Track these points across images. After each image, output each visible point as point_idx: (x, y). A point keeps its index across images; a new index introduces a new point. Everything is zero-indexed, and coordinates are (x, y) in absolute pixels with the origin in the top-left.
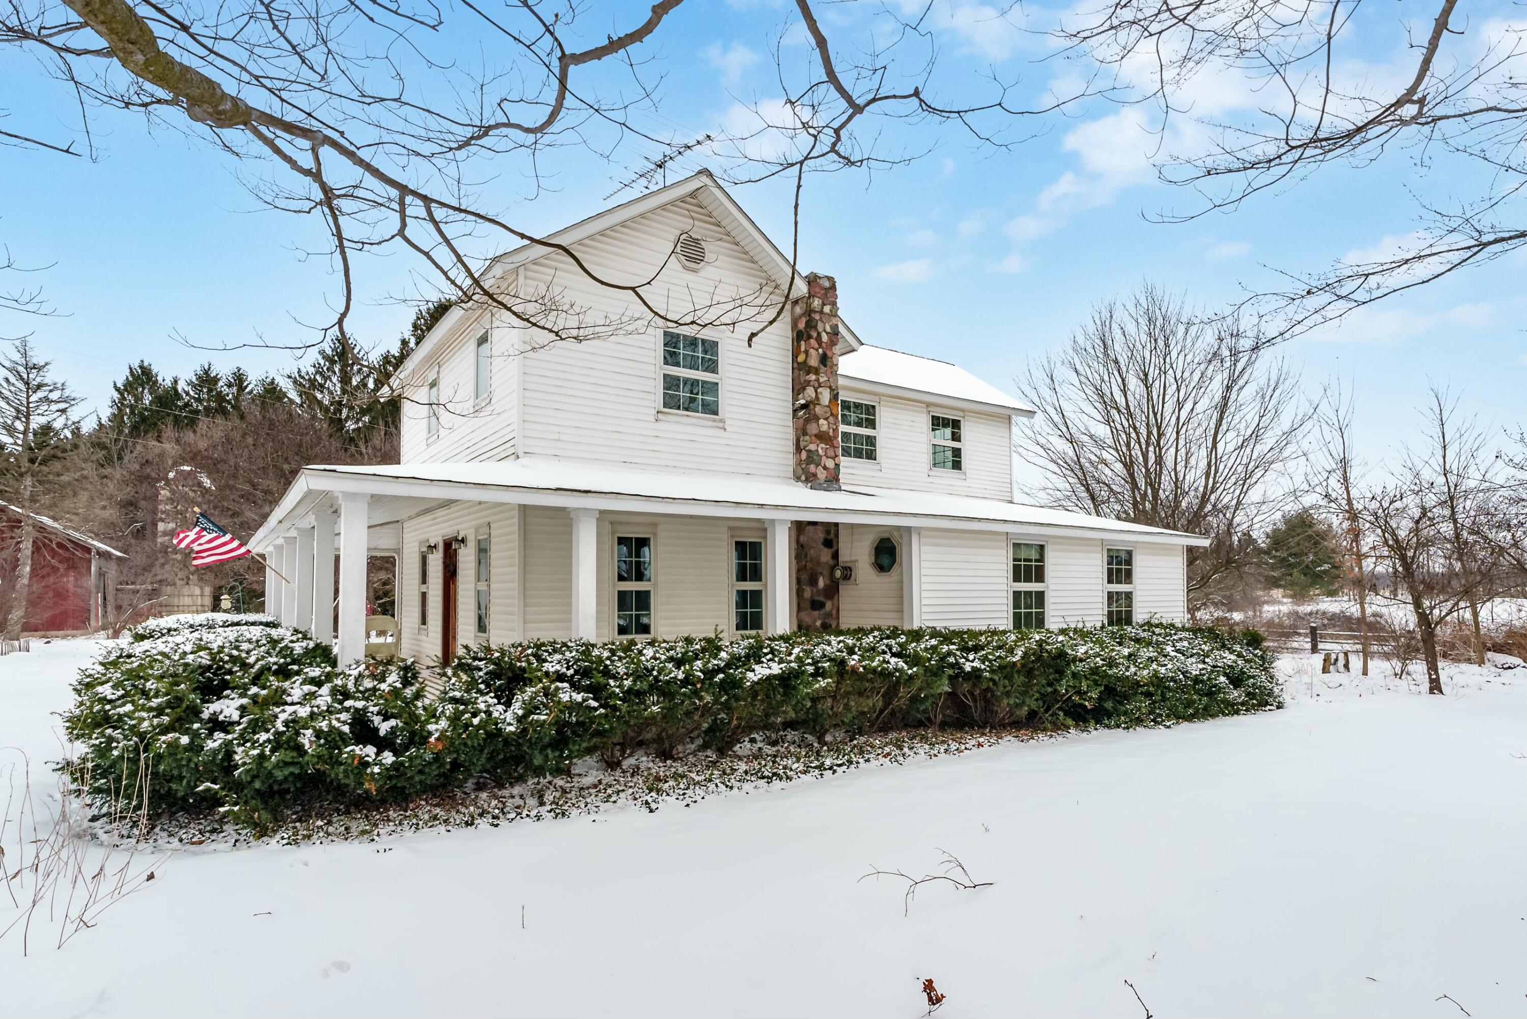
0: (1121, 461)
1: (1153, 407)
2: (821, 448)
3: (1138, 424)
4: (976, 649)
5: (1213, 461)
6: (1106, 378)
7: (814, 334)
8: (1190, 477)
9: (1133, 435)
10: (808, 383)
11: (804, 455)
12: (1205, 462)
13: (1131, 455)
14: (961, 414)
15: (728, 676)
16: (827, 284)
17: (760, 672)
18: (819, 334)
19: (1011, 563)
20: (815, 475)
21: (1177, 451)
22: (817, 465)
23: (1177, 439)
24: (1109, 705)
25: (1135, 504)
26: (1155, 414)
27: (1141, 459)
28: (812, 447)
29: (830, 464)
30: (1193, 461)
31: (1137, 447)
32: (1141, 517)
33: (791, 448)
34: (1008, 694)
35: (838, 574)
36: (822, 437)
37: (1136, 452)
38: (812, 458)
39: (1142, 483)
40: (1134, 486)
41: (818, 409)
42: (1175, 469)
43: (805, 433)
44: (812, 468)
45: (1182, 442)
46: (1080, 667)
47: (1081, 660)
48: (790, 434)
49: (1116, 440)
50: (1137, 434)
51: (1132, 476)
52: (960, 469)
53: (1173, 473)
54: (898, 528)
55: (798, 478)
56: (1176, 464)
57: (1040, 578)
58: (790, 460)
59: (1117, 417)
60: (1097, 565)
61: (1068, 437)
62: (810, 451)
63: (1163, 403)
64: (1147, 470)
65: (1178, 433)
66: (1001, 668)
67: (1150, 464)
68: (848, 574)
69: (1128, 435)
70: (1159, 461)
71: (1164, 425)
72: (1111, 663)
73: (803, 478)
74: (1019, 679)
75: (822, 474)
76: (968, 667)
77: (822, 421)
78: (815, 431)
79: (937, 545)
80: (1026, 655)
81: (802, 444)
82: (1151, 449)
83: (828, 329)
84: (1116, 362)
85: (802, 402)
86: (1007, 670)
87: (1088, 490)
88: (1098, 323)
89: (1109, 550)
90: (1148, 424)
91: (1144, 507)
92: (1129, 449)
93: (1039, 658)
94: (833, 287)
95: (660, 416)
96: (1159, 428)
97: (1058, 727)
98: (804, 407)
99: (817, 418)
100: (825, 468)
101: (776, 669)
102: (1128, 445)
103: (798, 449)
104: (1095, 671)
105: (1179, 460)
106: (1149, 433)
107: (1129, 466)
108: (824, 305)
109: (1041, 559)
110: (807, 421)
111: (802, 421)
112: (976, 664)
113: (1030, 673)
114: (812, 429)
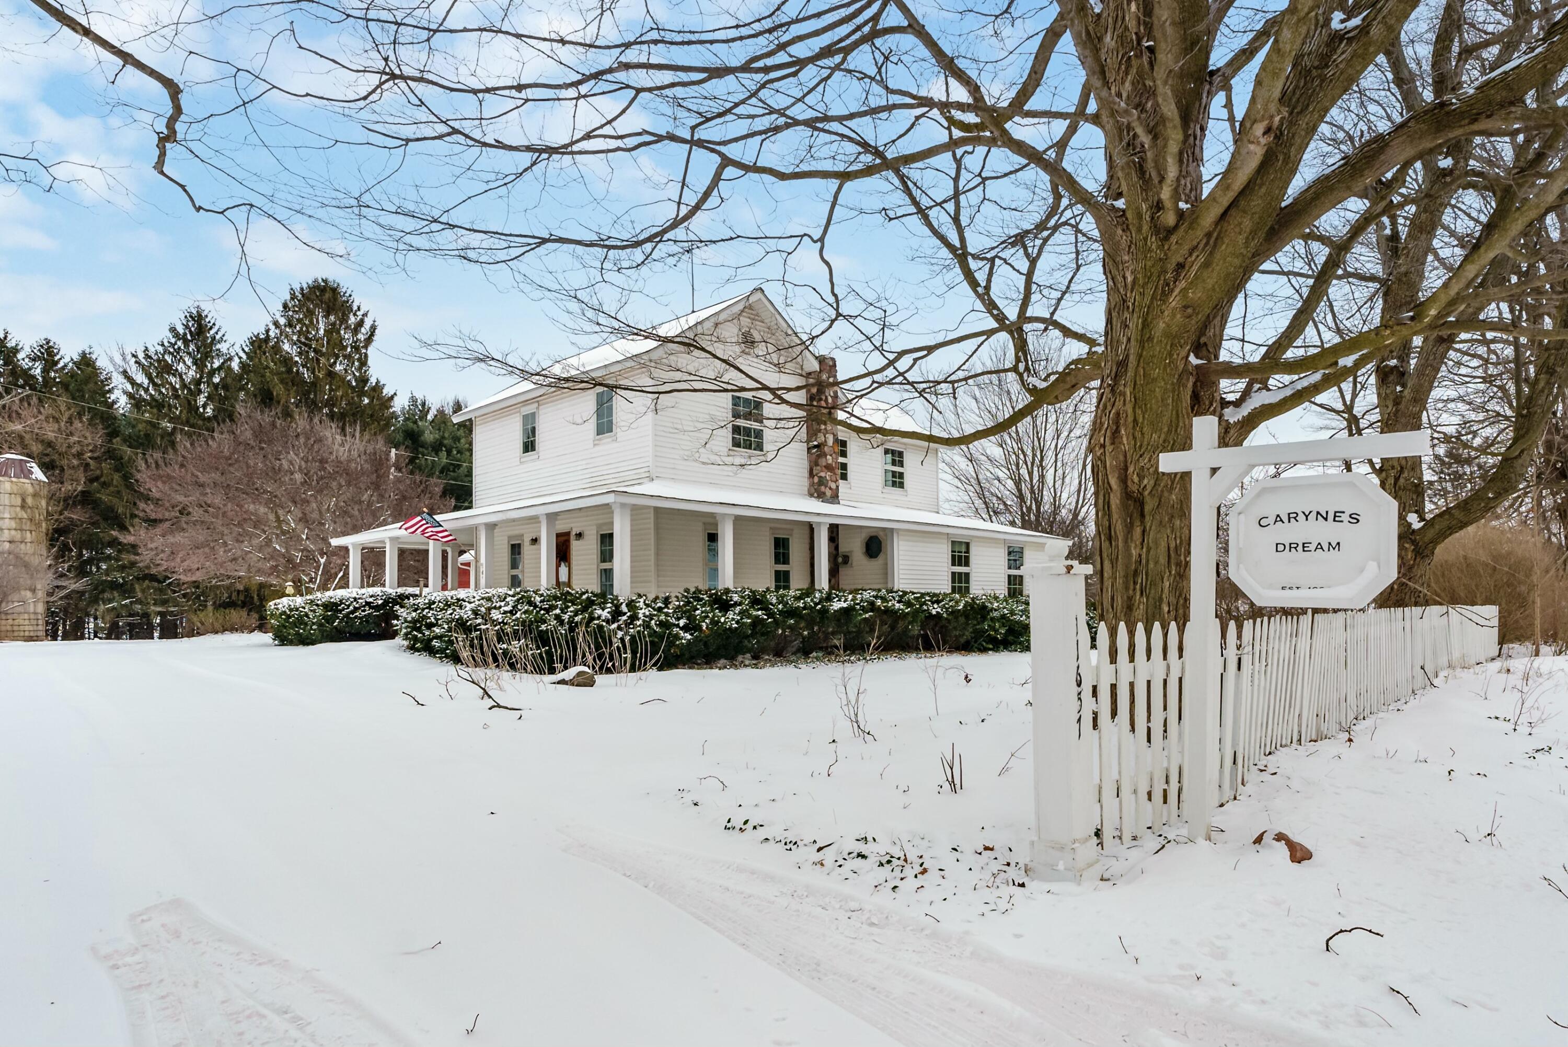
0: (1012, 479)
1: (1037, 433)
2: (827, 475)
3: (1025, 448)
4: (938, 602)
5: (1083, 481)
6: (1000, 407)
7: (824, 398)
8: (1065, 496)
9: (1021, 456)
10: (820, 431)
11: (816, 480)
12: (1076, 482)
13: (1019, 474)
14: (904, 447)
15: (823, 606)
16: (831, 363)
17: (837, 605)
18: (826, 397)
19: (950, 554)
20: (824, 493)
21: (1056, 471)
22: (826, 487)
23: (1056, 461)
24: (1011, 638)
25: (1023, 514)
26: (1039, 440)
27: (1027, 478)
28: (823, 474)
29: (833, 486)
30: (1067, 480)
31: (1024, 466)
32: (1026, 525)
33: (806, 474)
34: (955, 628)
35: (840, 560)
36: (829, 468)
37: (1024, 471)
38: (822, 482)
39: (1028, 495)
40: (1021, 497)
41: (826, 449)
42: (1054, 486)
43: (817, 464)
44: (823, 488)
45: (1059, 464)
46: (996, 614)
47: (996, 610)
48: (805, 464)
49: (1008, 461)
50: (1025, 455)
51: (1020, 490)
52: (903, 487)
53: (1052, 490)
54: (884, 529)
55: (811, 495)
56: (1055, 482)
57: (967, 564)
58: (805, 482)
59: (1009, 441)
60: (1001, 558)
61: (969, 456)
62: (821, 477)
63: (1045, 430)
64: (1032, 487)
65: (1056, 455)
66: (952, 612)
67: (1035, 481)
68: (846, 560)
69: (1017, 456)
70: (1042, 477)
71: (1045, 449)
72: (1012, 613)
73: (816, 495)
74: (962, 620)
75: (829, 493)
76: (934, 612)
77: (828, 457)
78: (824, 464)
79: (908, 541)
80: (965, 606)
81: (815, 472)
82: (1035, 469)
83: (832, 394)
84: (1008, 393)
85: (815, 443)
86: (954, 613)
87: (985, 503)
88: (994, 359)
89: (1009, 547)
90: (1033, 448)
91: (1029, 518)
92: (1018, 469)
93: (972, 608)
94: (835, 365)
95: (731, 453)
96: (1042, 452)
97: (984, 650)
98: (815, 447)
99: (826, 455)
100: (830, 488)
101: (845, 605)
102: (1017, 465)
103: (811, 474)
104: (1003, 616)
105: (1057, 479)
106: (1034, 455)
107: (1018, 484)
108: (829, 377)
109: (968, 551)
110: (819, 456)
111: (814, 456)
112: (939, 610)
113: (967, 617)
114: (823, 462)
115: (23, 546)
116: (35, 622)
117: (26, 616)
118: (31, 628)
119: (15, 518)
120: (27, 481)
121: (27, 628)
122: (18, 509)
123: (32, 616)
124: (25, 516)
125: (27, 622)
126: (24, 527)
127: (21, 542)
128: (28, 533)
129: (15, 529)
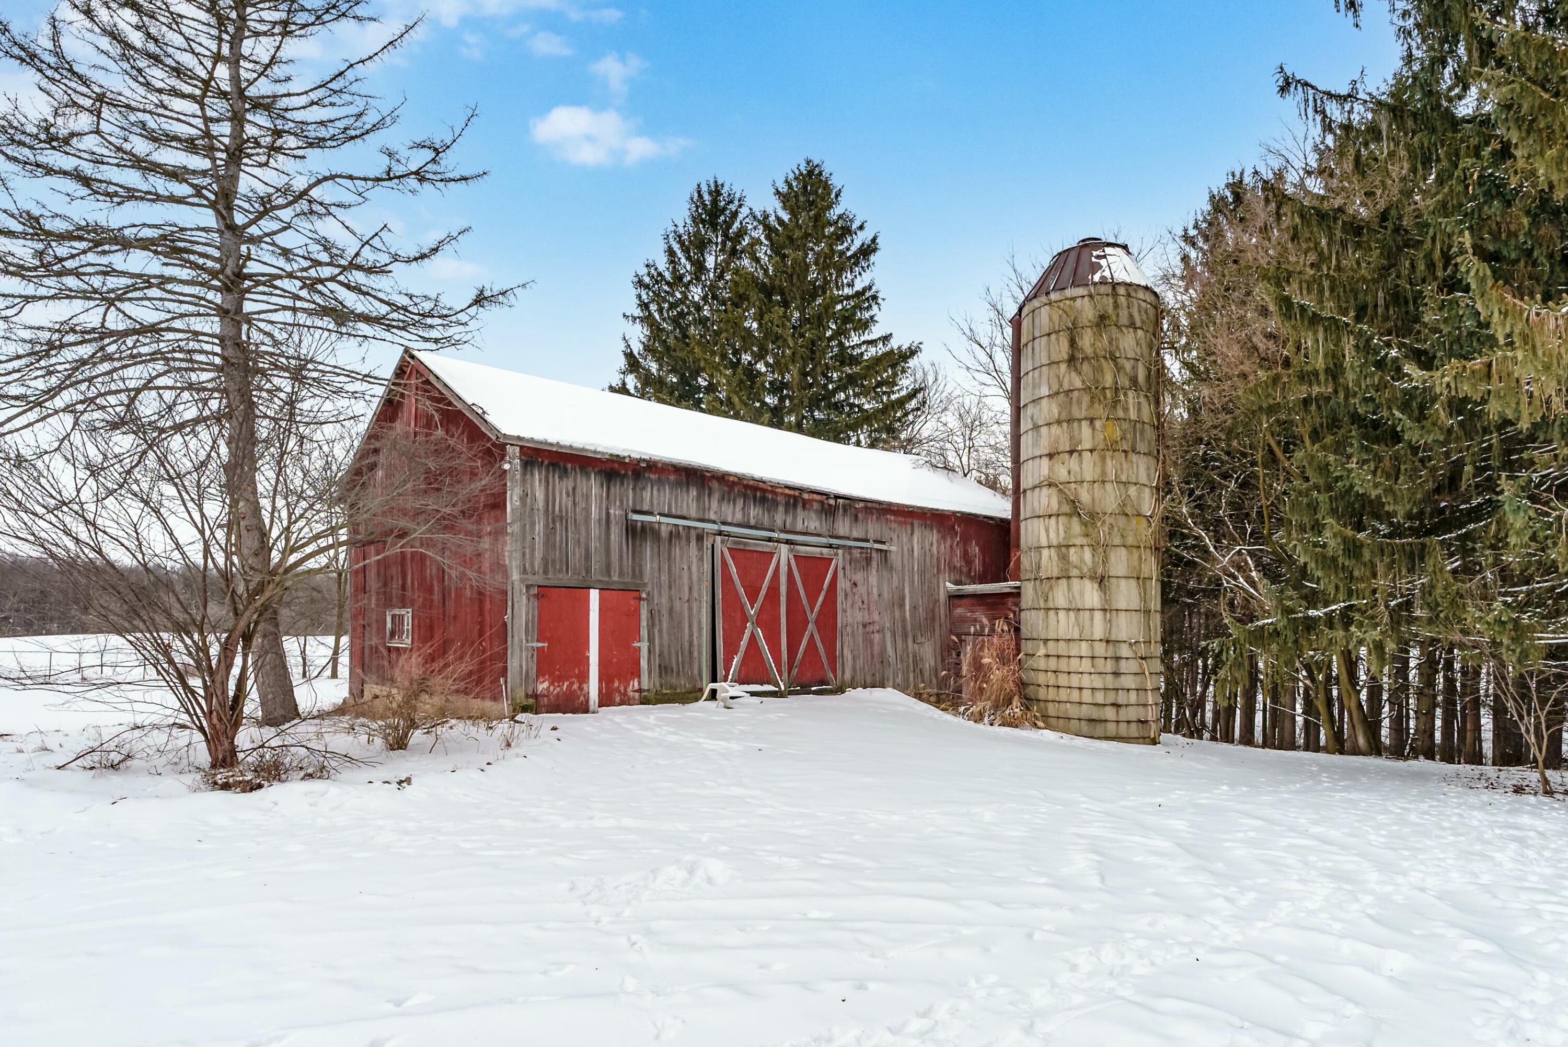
115: (1073, 462)
116: (1109, 666)
117: (1084, 649)
118: (1098, 682)
119: (1057, 393)
120: (1081, 291)
121: (1086, 681)
122: (1063, 367)
123: (1100, 649)
124: (1078, 384)
125: (1086, 665)
126: (1076, 413)
127: (1071, 452)
128: (1085, 424)
129: (1059, 422)
